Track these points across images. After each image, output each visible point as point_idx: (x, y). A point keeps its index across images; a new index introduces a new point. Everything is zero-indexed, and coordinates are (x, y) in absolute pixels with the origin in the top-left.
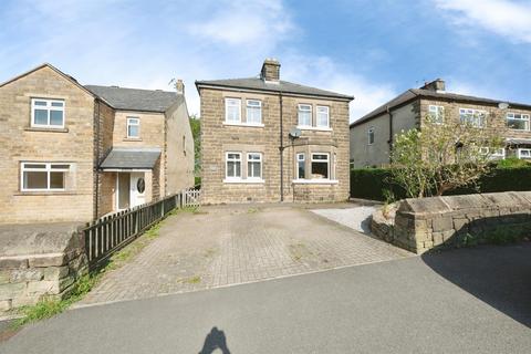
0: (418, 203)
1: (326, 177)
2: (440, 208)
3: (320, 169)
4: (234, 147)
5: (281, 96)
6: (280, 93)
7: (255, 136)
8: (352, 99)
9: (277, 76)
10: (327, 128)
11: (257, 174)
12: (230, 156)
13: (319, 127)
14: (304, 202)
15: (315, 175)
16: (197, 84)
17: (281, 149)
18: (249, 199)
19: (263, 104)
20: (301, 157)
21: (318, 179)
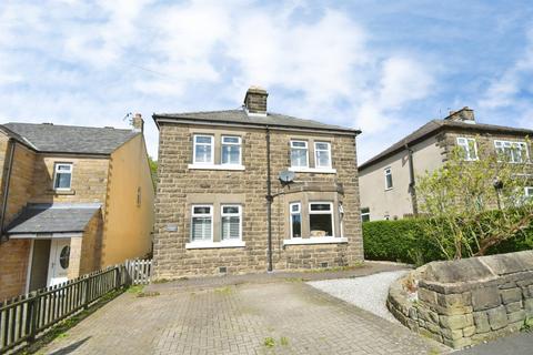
0: (448, 268)
1: (330, 234)
2: (480, 275)
3: (321, 223)
4: (202, 198)
5: (267, 130)
6: (267, 128)
7: (232, 181)
8: (359, 132)
9: (263, 107)
10: (329, 169)
11: (234, 234)
12: (197, 211)
13: (319, 168)
14: (302, 270)
15: (315, 232)
16: (155, 117)
17: (270, 198)
18: (223, 270)
19: (244, 142)
20: (295, 208)
21: (319, 238)
